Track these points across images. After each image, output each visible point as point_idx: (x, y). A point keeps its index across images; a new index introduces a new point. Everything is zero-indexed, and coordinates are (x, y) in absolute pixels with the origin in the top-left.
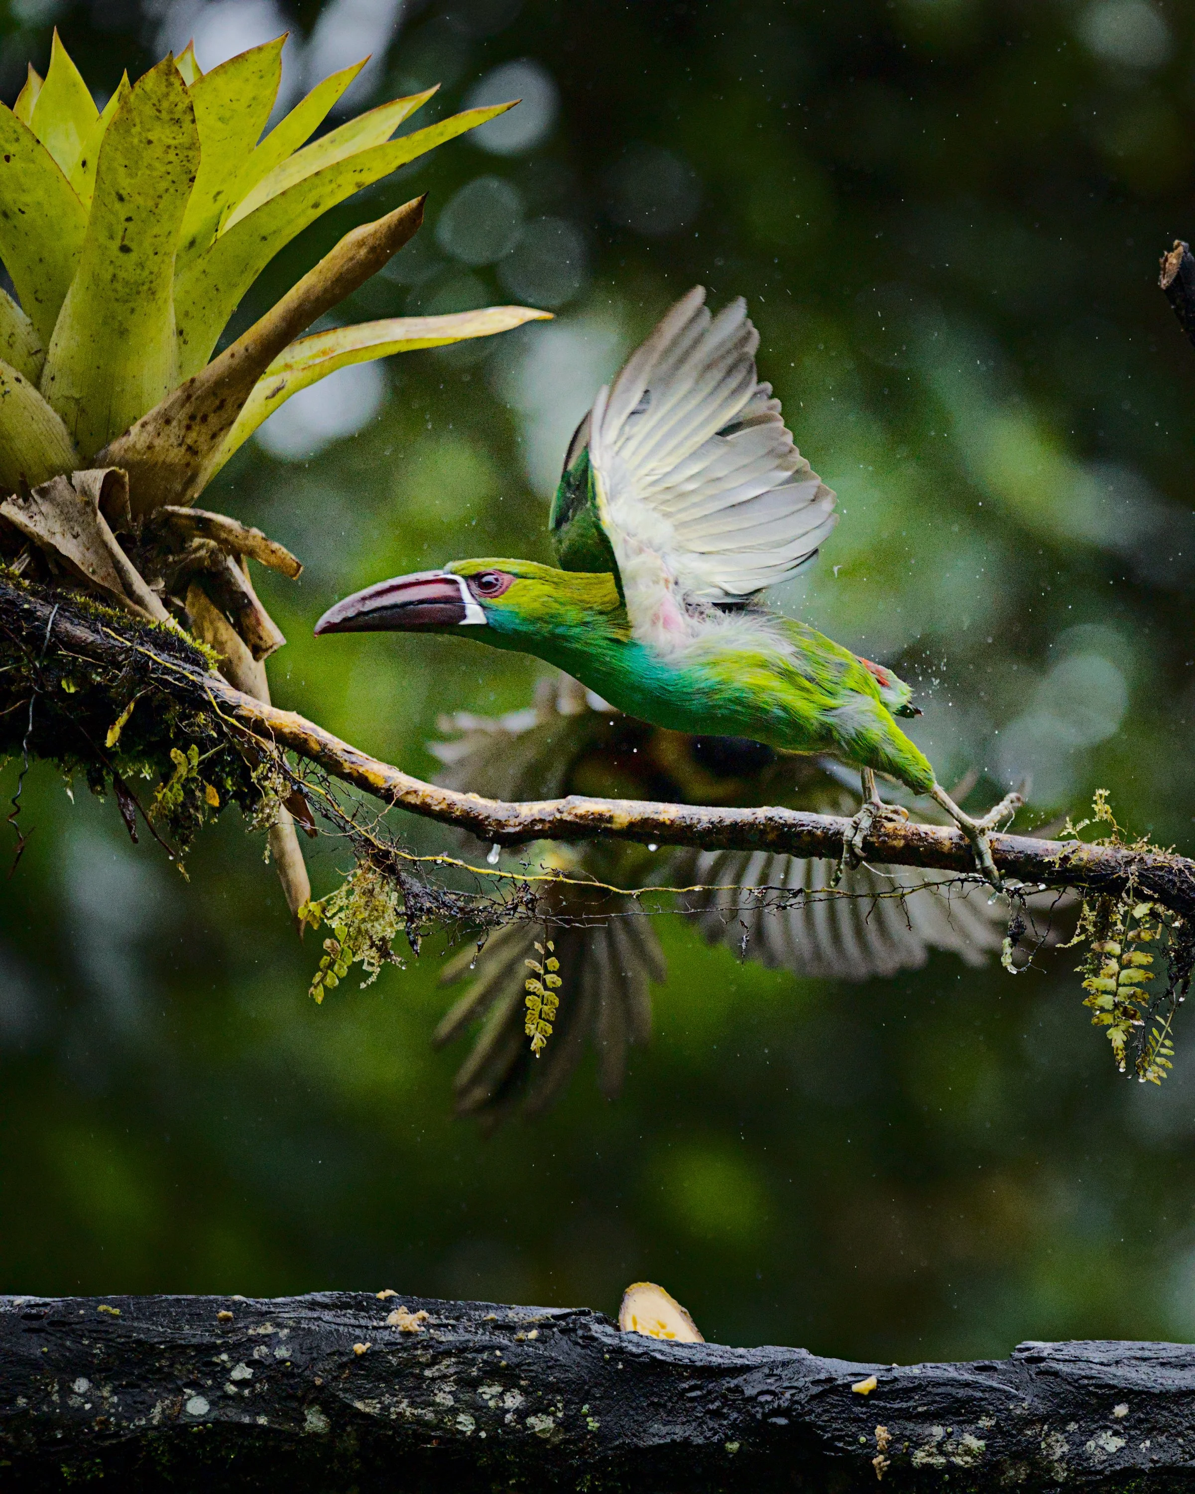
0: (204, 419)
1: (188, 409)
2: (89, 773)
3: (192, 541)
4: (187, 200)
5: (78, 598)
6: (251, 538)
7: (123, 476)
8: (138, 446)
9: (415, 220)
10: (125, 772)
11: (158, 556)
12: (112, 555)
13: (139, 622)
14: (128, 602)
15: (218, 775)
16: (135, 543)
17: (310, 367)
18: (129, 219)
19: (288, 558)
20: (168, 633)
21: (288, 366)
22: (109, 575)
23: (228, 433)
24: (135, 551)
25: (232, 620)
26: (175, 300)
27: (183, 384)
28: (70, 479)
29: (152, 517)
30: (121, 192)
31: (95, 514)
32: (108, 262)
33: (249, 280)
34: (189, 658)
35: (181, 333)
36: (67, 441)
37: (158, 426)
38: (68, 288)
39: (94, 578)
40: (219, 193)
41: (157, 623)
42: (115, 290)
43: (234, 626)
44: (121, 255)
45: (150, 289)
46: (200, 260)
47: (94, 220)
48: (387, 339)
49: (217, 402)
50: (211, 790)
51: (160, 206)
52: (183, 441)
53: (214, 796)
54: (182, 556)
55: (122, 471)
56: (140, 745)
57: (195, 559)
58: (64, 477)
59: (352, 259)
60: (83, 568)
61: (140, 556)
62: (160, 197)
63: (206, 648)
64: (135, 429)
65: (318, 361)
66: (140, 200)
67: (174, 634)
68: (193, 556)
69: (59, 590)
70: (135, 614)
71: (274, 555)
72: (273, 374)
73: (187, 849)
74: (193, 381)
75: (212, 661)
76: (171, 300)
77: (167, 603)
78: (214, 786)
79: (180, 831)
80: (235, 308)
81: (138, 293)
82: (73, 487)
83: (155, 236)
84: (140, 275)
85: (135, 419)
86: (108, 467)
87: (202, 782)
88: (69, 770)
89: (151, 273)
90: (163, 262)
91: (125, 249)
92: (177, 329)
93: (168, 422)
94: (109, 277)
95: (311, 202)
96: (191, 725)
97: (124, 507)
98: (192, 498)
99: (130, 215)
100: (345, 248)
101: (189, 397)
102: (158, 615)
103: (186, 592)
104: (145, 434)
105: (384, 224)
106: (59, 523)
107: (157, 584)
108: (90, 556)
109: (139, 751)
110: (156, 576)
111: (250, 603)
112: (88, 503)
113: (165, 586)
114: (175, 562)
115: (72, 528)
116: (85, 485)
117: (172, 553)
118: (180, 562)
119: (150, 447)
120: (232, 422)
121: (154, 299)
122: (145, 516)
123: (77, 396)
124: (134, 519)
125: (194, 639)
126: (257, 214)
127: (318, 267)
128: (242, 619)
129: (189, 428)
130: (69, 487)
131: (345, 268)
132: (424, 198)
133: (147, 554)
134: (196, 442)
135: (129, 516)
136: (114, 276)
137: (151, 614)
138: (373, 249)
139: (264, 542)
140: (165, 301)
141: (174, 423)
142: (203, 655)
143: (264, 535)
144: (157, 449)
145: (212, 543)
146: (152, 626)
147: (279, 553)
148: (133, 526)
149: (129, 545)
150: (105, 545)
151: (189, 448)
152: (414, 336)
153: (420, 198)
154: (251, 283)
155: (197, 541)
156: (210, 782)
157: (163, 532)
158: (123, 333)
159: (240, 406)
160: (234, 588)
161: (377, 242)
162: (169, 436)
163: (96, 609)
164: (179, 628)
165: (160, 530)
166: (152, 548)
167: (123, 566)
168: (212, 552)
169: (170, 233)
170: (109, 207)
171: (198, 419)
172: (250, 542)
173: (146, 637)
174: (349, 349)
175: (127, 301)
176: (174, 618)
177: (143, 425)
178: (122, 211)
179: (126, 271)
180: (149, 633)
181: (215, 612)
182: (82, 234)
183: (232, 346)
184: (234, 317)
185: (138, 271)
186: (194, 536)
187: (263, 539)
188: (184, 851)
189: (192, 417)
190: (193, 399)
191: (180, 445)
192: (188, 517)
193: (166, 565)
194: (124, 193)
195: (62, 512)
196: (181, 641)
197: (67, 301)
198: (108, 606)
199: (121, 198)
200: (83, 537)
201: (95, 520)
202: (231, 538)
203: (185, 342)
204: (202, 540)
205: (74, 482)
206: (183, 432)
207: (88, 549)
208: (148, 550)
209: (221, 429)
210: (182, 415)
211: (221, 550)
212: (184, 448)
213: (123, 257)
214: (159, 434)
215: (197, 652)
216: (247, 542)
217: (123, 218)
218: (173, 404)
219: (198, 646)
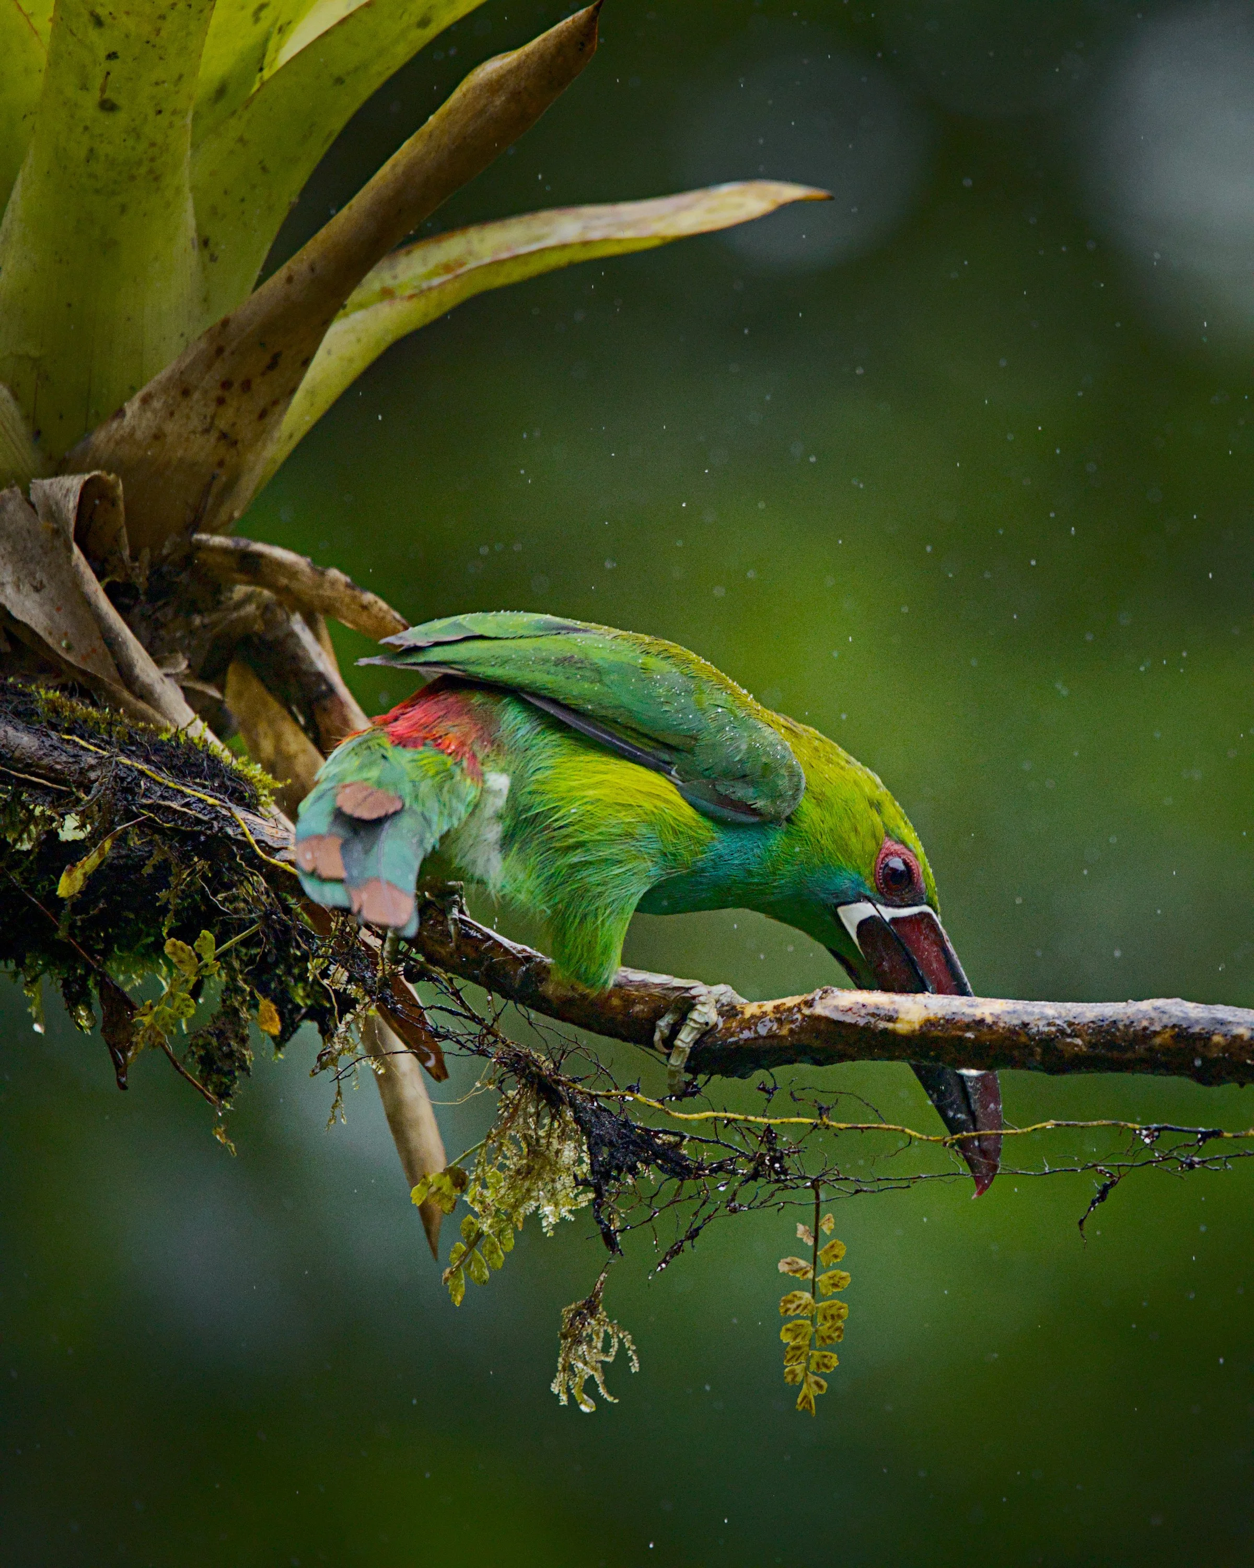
0: (247, 386)
1: (219, 372)
2: (66, 984)
3: (231, 591)
4: (207, 21)
5: (42, 692)
6: (327, 585)
7: (114, 487)
8: (139, 435)
9: (582, 44)
10: (129, 980)
11: (176, 615)
12: (98, 618)
13: (144, 730)
14: (126, 695)
15: (281, 982)
16: (136, 598)
17: (422, 292)
18: (112, 56)
19: (389, 618)
20: (191, 745)
21: (387, 294)
22: (94, 651)
23: (286, 408)
24: (136, 610)
25: (302, 720)
26: (193, 188)
27: (210, 329)
28: (26, 492)
29: (165, 552)
30: (99, 10)
31: (70, 550)
32: (81, 129)
33: (317, 150)
34: (227, 788)
35: (205, 243)
36: (22, 429)
37: (171, 402)
38: (17, 173)
39: (69, 658)
40: (262, 7)
41: (173, 730)
42: (92, 176)
43: (305, 729)
44: (101, 116)
45: (151, 171)
46: (233, 122)
47: (55, 59)
48: (551, 242)
49: (267, 359)
50: (266, 1005)
51: (163, 33)
52: (212, 423)
53: (272, 1019)
54: (215, 616)
55: (112, 477)
56: (148, 935)
57: (240, 619)
58: (17, 489)
59: (482, 112)
60: (50, 641)
61: (144, 617)
62: (162, 17)
63: (255, 771)
64: (132, 408)
65: (436, 281)
66: (129, 24)
67: (200, 747)
68: (235, 615)
69: (11, 680)
70: (136, 716)
71: (365, 614)
72: (361, 306)
73: (228, 1106)
74: (225, 323)
75: (266, 792)
76: (186, 189)
77: (191, 696)
78: (273, 1001)
79: (215, 1078)
80: (294, 199)
81: (132, 178)
82: (33, 506)
83: (157, 84)
84: (133, 148)
85: (133, 390)
86: (89, 472)
87: (251, 994)
88: (34, 980)
89: (153, 145)
90: (171, 125)
91: (108, 106)
92: (199, 235)
93: (186, 393)
94: (83, 153)
95: (415, 19)
96: (233, 899)
97: (116, 539)
98: (231, 518)
99: (113, 49)
100: (469, 96)
101: (220, 351)
102: (176, 716)
103: (225, 674)
104: (149, 414)
105: (533, 53)
106: (10, 567)
107: (175, 666)
108: (63, 622)
109: (149, 945)
110: (173, 651)
111: (331, 690)
112: (57, 533)
113: (189, 666)
114: (204, 626)
115: (32, 574)
116: (51, 502)
117: (200, 612)
118: (214, 624)
119: (158, 436)
120: (293, 391)
121: (158, 189)
122: (152, 550)
123: (34, 353)
124: (134, 557)
125: (236, 755)
126: (328, 39)
127: (425, 128)
128: (318, 719)
129: (221, 401)
130: (26, 505)
131: (471, 129)
132: (597, 8)
133: (158, 615)
134: (234, 424)
135: (126, 553)
136: (91, 150)
137: (164, 715)
138: (515, 96)
139: (349, 592)
140: (178, 190)
141: (196, 395)
142: (249, 781)
143: (348, 580)
144: (170, 439)
145: (266, 593)
146: (164, 737)
147: (375, 610)
148: (133, 569)
149: (127, 601)
150: (88, 603)
151: (223, 436)
152: (595, 235)
153: (590, 8)
154: (320, 157)
155: (240, 591)
156: (265, 992)
157: (184, 577)
158: (108, 246)
159: (306, 363)
160: (304, 667)
161: (523, 84)
162: (188, 417)
163: (73, 710)
164: (210, 737)
165: (178, 575)
166: (165, 604)
167: (118, 635)
168: (266, 608)
169: (181, 77)
170: (80, 36)
171: (236, 385)
172: (327, 592)
173: (155, 753)
174: (487, 260)
175: (113, 193)
176: (203, 720)
177: (146, 400)
178: (101, 42)
179: (110, 143)
180: (159, 748)
181: (275, 707)
182: (38, 81)
183: (288, 264)
184: (294, 213)
185: (131, 142)
186: (235, 582)
187: (347, 585)
188: (223, 1108)
189: (226, 385)
190: (226, 353)
191: (206, 431)
192: (224, 551)
193: (192, 632)
194: (102, 12)
195: (13, 547)
196: (214, 760)
197: (16, 194)
198: (94, 704)
199: (98, 22)
200: (50, 590)
201: (69, 559)
202: (294, 585)
203: (213, 258)
204: (249, 589)
205: (33, 498)
206: (212, 408)
207: (59, 609)
208: (160, 608)
209: (275, 403)
210: (211, 380)
211: (280, 604)
212: (214, 435)
213: (106, 120)
214: (172, 414)
215: (239, 777)
216: (321, 592)
217: (102, 54)
218: (193, 363)
219: (240, 768)
